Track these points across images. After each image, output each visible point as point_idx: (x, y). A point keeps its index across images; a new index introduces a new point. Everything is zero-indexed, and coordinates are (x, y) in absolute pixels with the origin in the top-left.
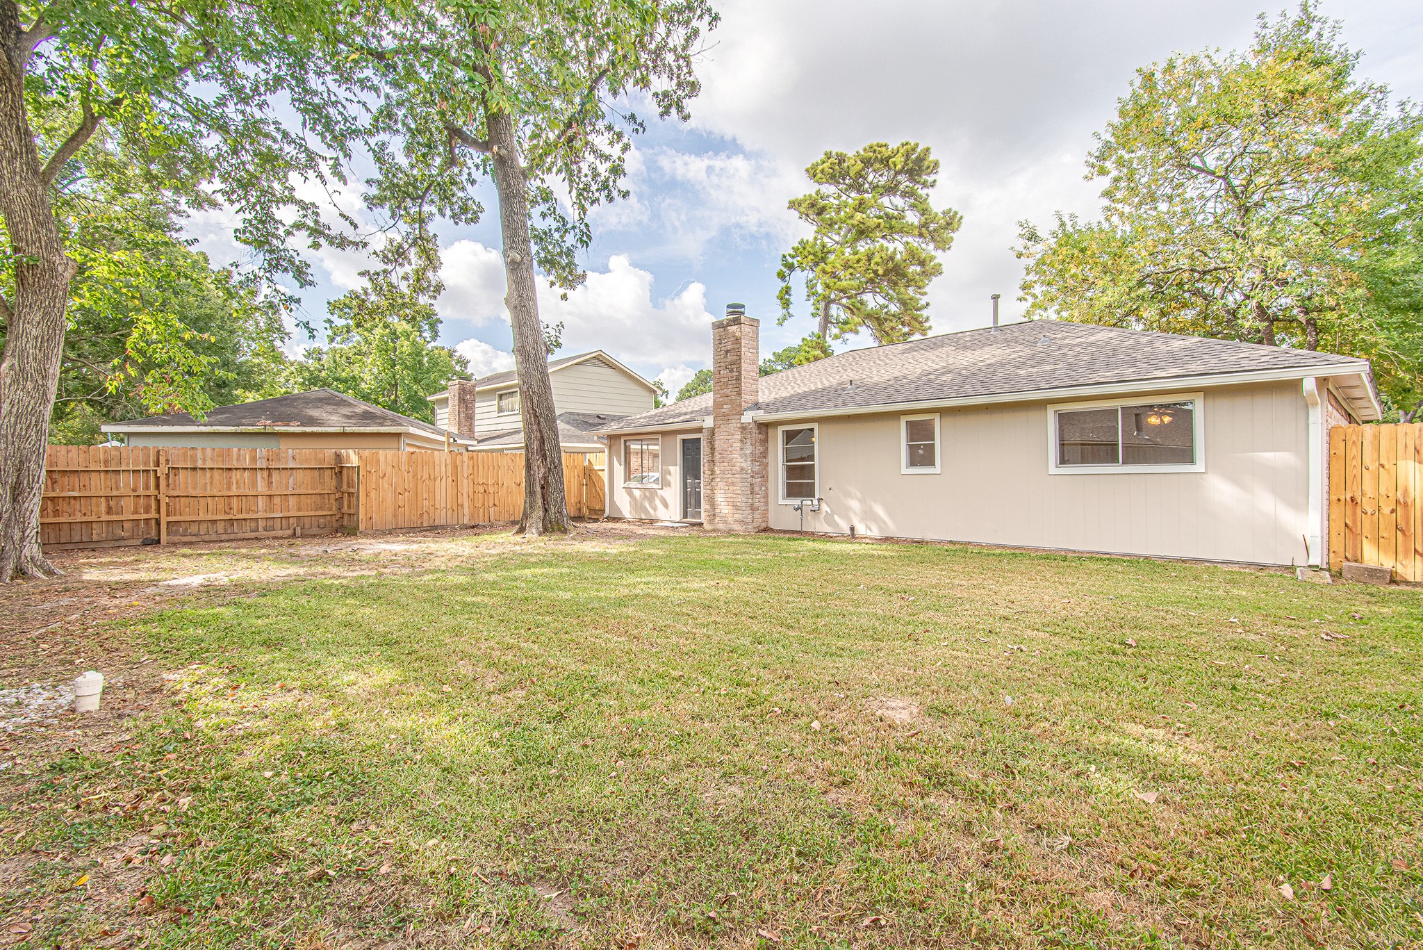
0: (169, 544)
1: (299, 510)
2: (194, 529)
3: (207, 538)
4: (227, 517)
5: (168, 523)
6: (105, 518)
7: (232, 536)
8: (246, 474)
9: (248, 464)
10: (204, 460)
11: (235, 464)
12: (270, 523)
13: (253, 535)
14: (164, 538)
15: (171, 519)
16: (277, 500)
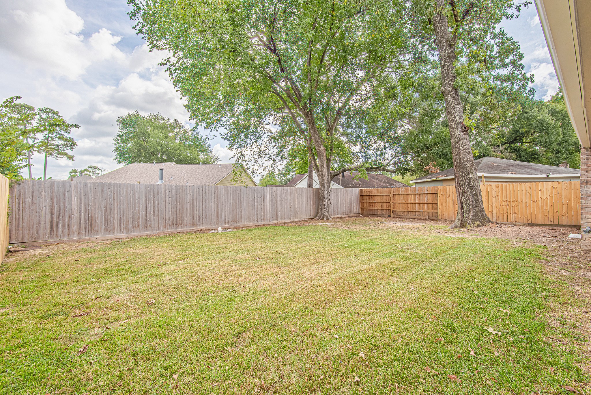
0: (394, 217)
1: (428, 209)
2: (399, 213)
3: (402, 217)
4: (407, 210)
5: (393, 211)
6: (380, 208)
7: (409, 217)
8: (413, 196)
9: (413, 192)
10: (402, 192)
11: (410, 193)
12: (419, 213)
13: (414, 217)
14: (392, 215)
15: (394, 210)
16: (421, 205)
